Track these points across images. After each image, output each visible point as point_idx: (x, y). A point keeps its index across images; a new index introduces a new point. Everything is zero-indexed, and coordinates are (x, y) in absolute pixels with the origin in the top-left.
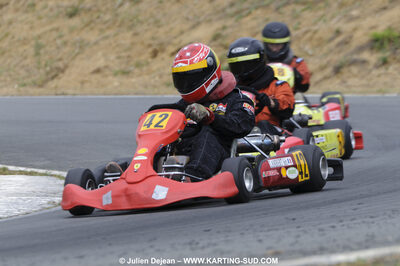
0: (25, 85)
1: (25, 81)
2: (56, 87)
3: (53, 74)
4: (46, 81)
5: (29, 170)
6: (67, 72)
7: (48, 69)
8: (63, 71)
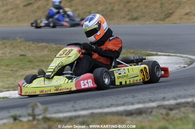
0: (156, 20)
1: (156, 18)
2: (169, 21)
3: (168, 15)
4: (165, 18)
5: (167, 54)
6: (174, 14)
7: (166, 13)
8: (172, 14)
